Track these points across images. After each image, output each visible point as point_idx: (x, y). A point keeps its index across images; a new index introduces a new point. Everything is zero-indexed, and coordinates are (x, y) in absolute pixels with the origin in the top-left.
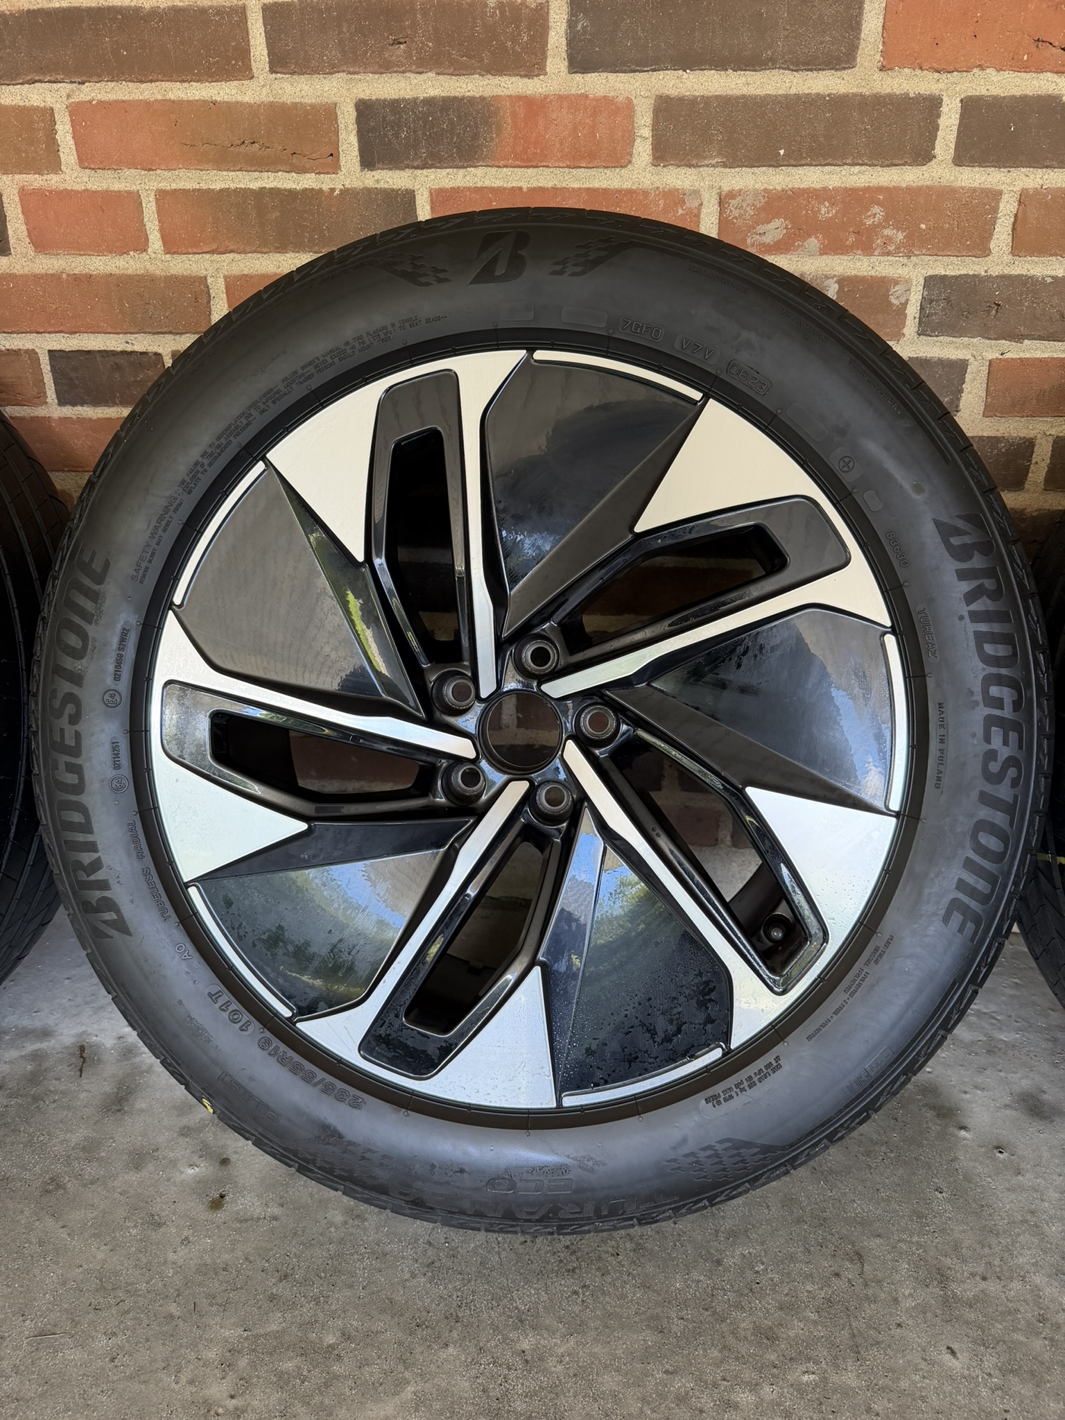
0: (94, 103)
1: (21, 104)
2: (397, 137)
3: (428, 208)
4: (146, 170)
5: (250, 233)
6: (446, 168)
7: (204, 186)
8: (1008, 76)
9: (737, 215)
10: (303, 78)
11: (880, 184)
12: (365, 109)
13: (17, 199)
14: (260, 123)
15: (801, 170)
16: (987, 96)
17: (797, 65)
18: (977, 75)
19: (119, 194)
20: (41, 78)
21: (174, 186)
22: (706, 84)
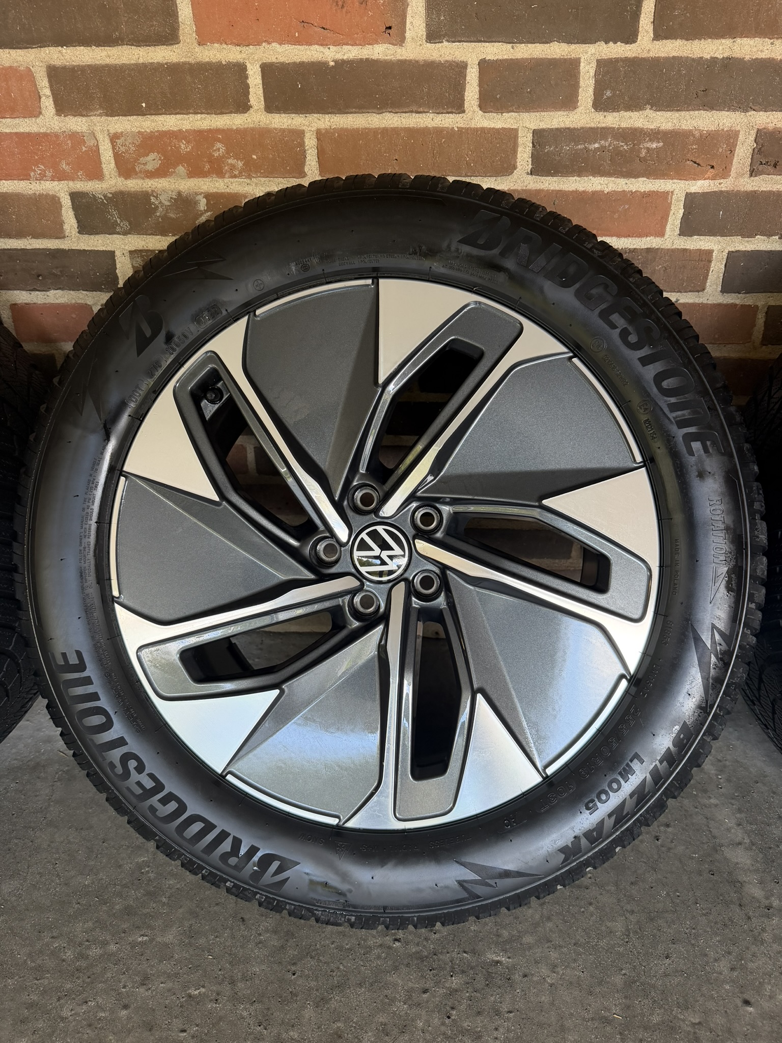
8: (288, 48)
9: (124, 150)
11: (218, 127)
15: (161, 118)
16: (277, 63)
17: (139, 42)
18: (266, 47)
22: (80, 56)
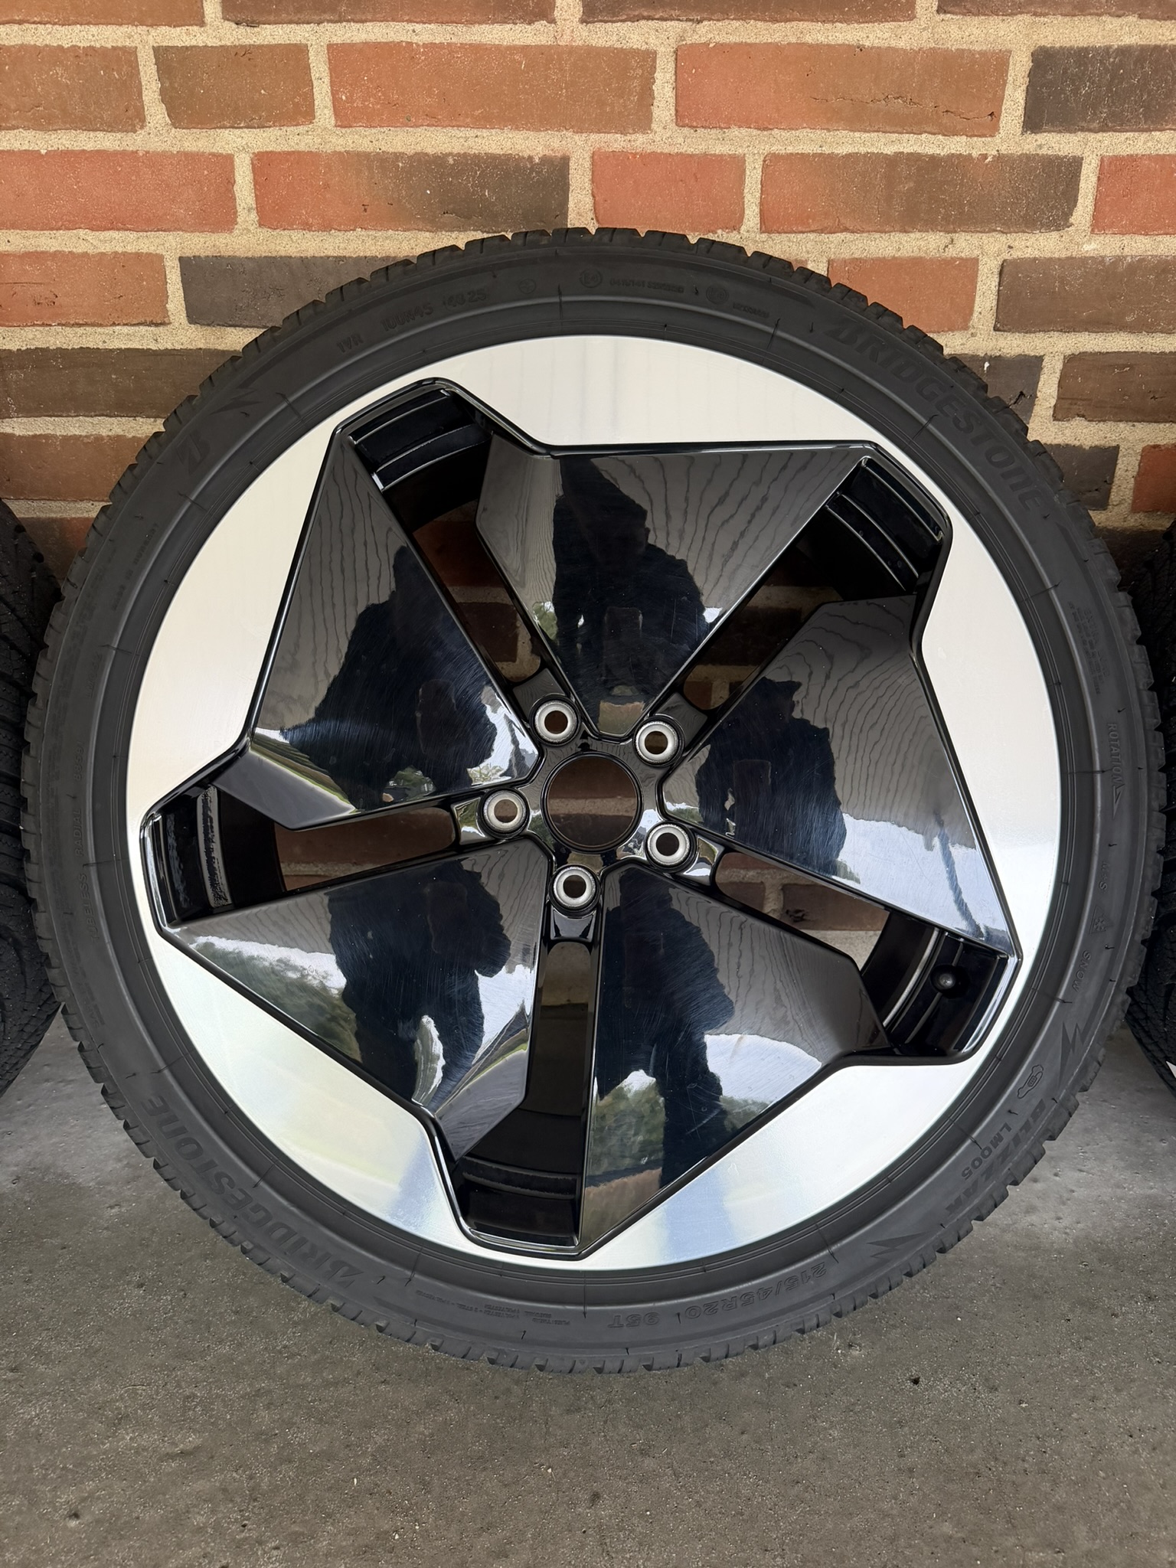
0: (711, 45)
1: (618, 46)
2: (1076, 94)
3: (1094, 179)
4: (759, 129)
5: (873, 208)
6: (1127, 131)
7: (826, 150)
10: (976, 20)
12: (1044, 60)
13: (587, 164)
14: (913, 74)
19: (720, 158)
20: (651, 13)
21: (790, 150)
